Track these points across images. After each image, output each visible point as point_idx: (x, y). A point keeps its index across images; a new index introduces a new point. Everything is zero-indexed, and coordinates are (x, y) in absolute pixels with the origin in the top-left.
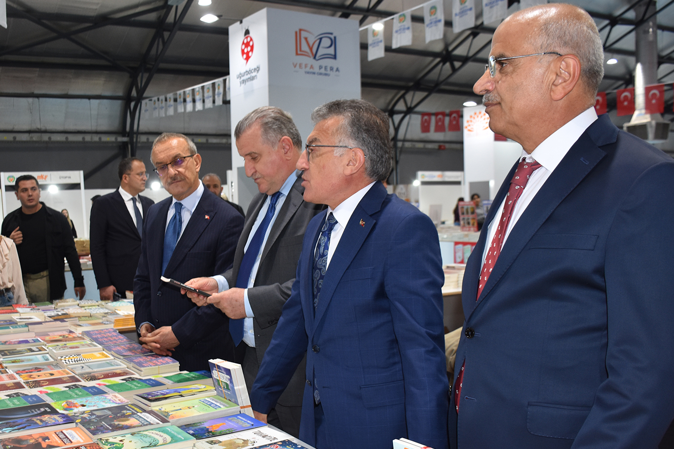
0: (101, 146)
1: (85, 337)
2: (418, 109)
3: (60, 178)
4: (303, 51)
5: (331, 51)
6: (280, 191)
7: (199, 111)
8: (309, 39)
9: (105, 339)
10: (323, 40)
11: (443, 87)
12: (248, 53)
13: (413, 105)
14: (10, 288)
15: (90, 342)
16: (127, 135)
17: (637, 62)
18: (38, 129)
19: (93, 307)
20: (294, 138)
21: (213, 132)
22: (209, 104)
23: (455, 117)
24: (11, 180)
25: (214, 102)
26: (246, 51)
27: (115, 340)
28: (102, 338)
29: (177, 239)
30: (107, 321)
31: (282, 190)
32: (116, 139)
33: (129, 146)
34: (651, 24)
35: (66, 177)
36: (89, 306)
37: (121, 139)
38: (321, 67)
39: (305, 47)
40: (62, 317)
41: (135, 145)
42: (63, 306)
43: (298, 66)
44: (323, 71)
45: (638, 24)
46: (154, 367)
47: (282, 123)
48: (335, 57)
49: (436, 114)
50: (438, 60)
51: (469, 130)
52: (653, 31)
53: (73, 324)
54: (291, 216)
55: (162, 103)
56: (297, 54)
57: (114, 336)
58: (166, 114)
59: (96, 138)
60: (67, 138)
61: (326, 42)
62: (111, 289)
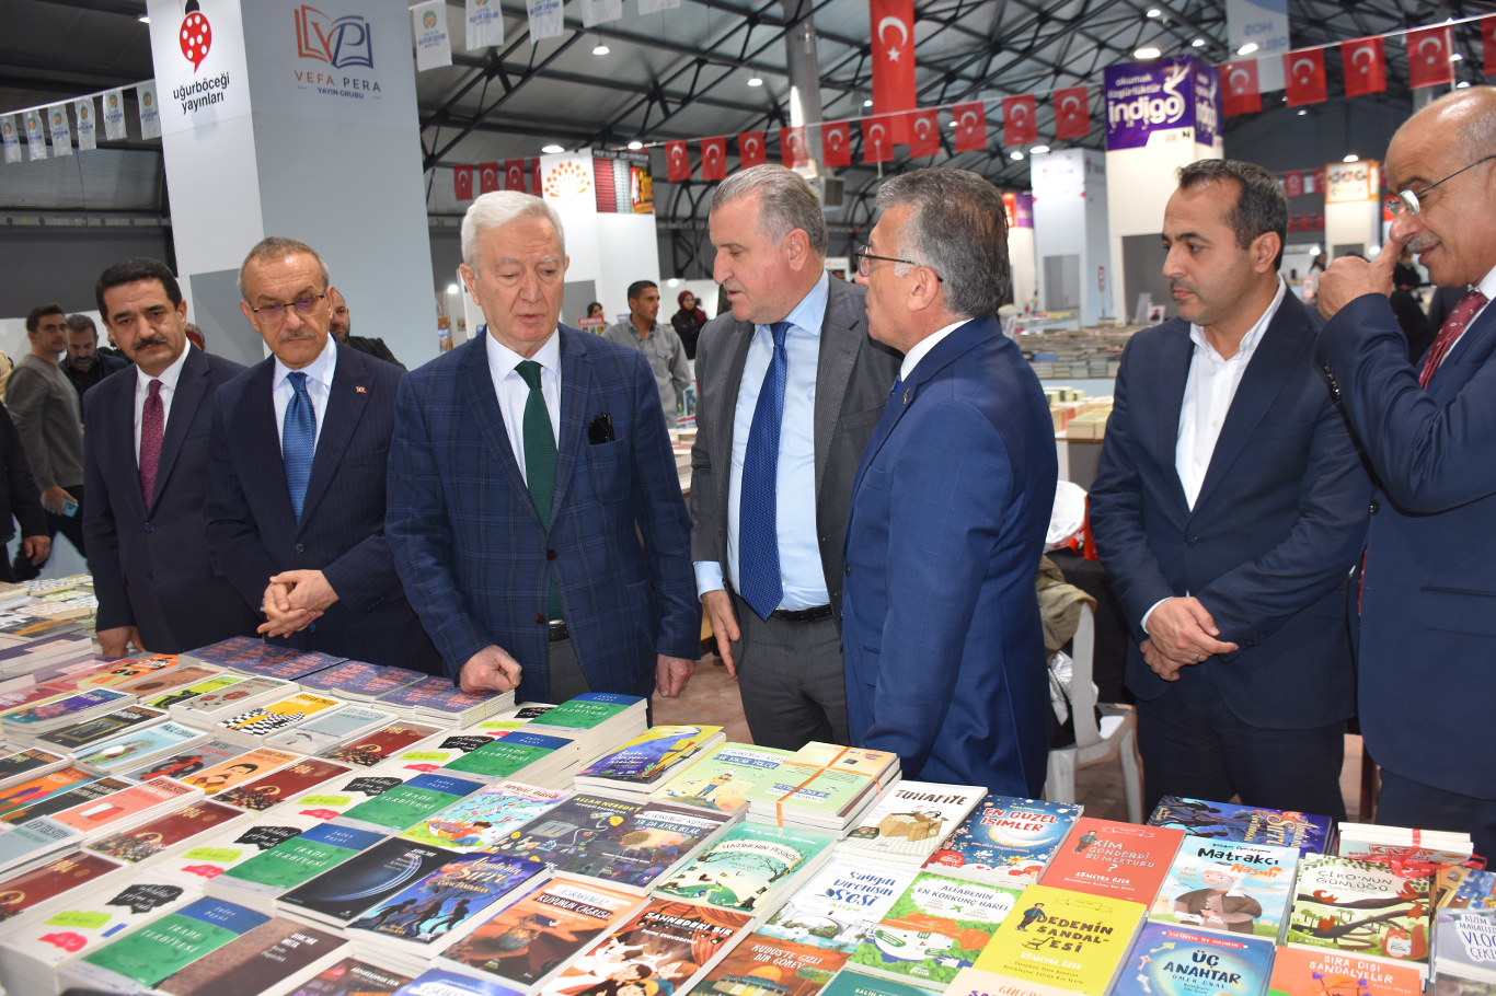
2: (445, 158)
4: (313, 50)
5: (362, 51)
7: (38, 162)
8: (320, 26)
10: (347, 28)
11: (489, 119)
12: (197, 48)
13: (436, 152)
17: (791, 83)
21: (53, 204)
22: (62, 147)
23: (515, 172)
25: (75, 144)
26: (192, 42)
34: (807, 26)
38: (346, 81)
39: (315, 43)
43: (304, 77)
44: (350, 87)
45: (790, 24)
46: (478, 706)
48: (370, 63)
49: (482, 167)
50: (479, 71)
51: (552, 194)
52: (810, 37)
56: (301, 55)
61: (352, 34)
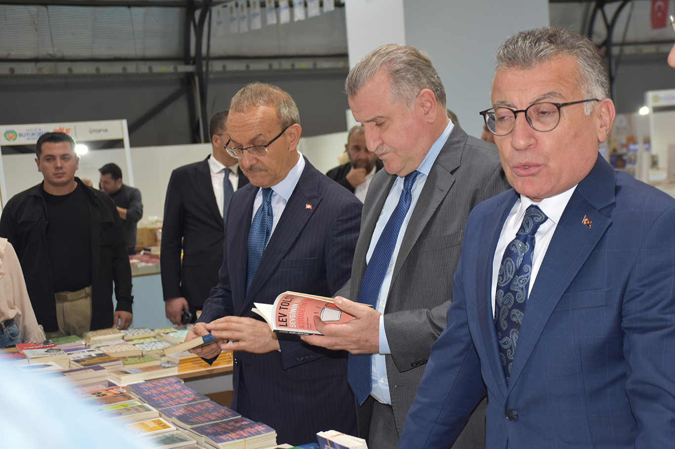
0: (152, 80)
1: (133, 395)
3: (91, 131)
6: (417, 170)
7: (299, 21)
9: (163, 397)
14: (13, 320)
15: (140, 404)
16: (192, 62)
18: (50, 55)
19: (148, 340)
20: (437, 90)
22: (314, 9)
24: (11, 138)
25: (321, 6)
27: (179, 397)
28: (158, 395)
29: (266, 240)
30: (168, 362)
31: (420, 169)
32: (175, 68)
33: (197, 79)
35: (100, 131)
36: (140, 339)
37: (184, 68)
40: (97, 360)
41: (204, 76)
42: (100, 341)
46: (238, 441)
47: (420, 69)
53: (115, 370)
54: (437, 206)
55: (242, 10)
57: (177, 390)
58: (249, 26)
59: (144, 68)
60: (98, 69)
62: (180, 303)
